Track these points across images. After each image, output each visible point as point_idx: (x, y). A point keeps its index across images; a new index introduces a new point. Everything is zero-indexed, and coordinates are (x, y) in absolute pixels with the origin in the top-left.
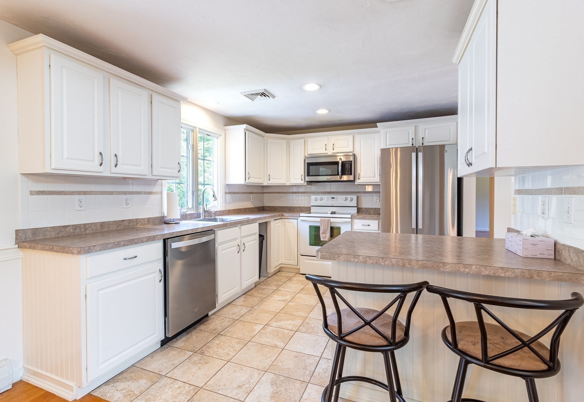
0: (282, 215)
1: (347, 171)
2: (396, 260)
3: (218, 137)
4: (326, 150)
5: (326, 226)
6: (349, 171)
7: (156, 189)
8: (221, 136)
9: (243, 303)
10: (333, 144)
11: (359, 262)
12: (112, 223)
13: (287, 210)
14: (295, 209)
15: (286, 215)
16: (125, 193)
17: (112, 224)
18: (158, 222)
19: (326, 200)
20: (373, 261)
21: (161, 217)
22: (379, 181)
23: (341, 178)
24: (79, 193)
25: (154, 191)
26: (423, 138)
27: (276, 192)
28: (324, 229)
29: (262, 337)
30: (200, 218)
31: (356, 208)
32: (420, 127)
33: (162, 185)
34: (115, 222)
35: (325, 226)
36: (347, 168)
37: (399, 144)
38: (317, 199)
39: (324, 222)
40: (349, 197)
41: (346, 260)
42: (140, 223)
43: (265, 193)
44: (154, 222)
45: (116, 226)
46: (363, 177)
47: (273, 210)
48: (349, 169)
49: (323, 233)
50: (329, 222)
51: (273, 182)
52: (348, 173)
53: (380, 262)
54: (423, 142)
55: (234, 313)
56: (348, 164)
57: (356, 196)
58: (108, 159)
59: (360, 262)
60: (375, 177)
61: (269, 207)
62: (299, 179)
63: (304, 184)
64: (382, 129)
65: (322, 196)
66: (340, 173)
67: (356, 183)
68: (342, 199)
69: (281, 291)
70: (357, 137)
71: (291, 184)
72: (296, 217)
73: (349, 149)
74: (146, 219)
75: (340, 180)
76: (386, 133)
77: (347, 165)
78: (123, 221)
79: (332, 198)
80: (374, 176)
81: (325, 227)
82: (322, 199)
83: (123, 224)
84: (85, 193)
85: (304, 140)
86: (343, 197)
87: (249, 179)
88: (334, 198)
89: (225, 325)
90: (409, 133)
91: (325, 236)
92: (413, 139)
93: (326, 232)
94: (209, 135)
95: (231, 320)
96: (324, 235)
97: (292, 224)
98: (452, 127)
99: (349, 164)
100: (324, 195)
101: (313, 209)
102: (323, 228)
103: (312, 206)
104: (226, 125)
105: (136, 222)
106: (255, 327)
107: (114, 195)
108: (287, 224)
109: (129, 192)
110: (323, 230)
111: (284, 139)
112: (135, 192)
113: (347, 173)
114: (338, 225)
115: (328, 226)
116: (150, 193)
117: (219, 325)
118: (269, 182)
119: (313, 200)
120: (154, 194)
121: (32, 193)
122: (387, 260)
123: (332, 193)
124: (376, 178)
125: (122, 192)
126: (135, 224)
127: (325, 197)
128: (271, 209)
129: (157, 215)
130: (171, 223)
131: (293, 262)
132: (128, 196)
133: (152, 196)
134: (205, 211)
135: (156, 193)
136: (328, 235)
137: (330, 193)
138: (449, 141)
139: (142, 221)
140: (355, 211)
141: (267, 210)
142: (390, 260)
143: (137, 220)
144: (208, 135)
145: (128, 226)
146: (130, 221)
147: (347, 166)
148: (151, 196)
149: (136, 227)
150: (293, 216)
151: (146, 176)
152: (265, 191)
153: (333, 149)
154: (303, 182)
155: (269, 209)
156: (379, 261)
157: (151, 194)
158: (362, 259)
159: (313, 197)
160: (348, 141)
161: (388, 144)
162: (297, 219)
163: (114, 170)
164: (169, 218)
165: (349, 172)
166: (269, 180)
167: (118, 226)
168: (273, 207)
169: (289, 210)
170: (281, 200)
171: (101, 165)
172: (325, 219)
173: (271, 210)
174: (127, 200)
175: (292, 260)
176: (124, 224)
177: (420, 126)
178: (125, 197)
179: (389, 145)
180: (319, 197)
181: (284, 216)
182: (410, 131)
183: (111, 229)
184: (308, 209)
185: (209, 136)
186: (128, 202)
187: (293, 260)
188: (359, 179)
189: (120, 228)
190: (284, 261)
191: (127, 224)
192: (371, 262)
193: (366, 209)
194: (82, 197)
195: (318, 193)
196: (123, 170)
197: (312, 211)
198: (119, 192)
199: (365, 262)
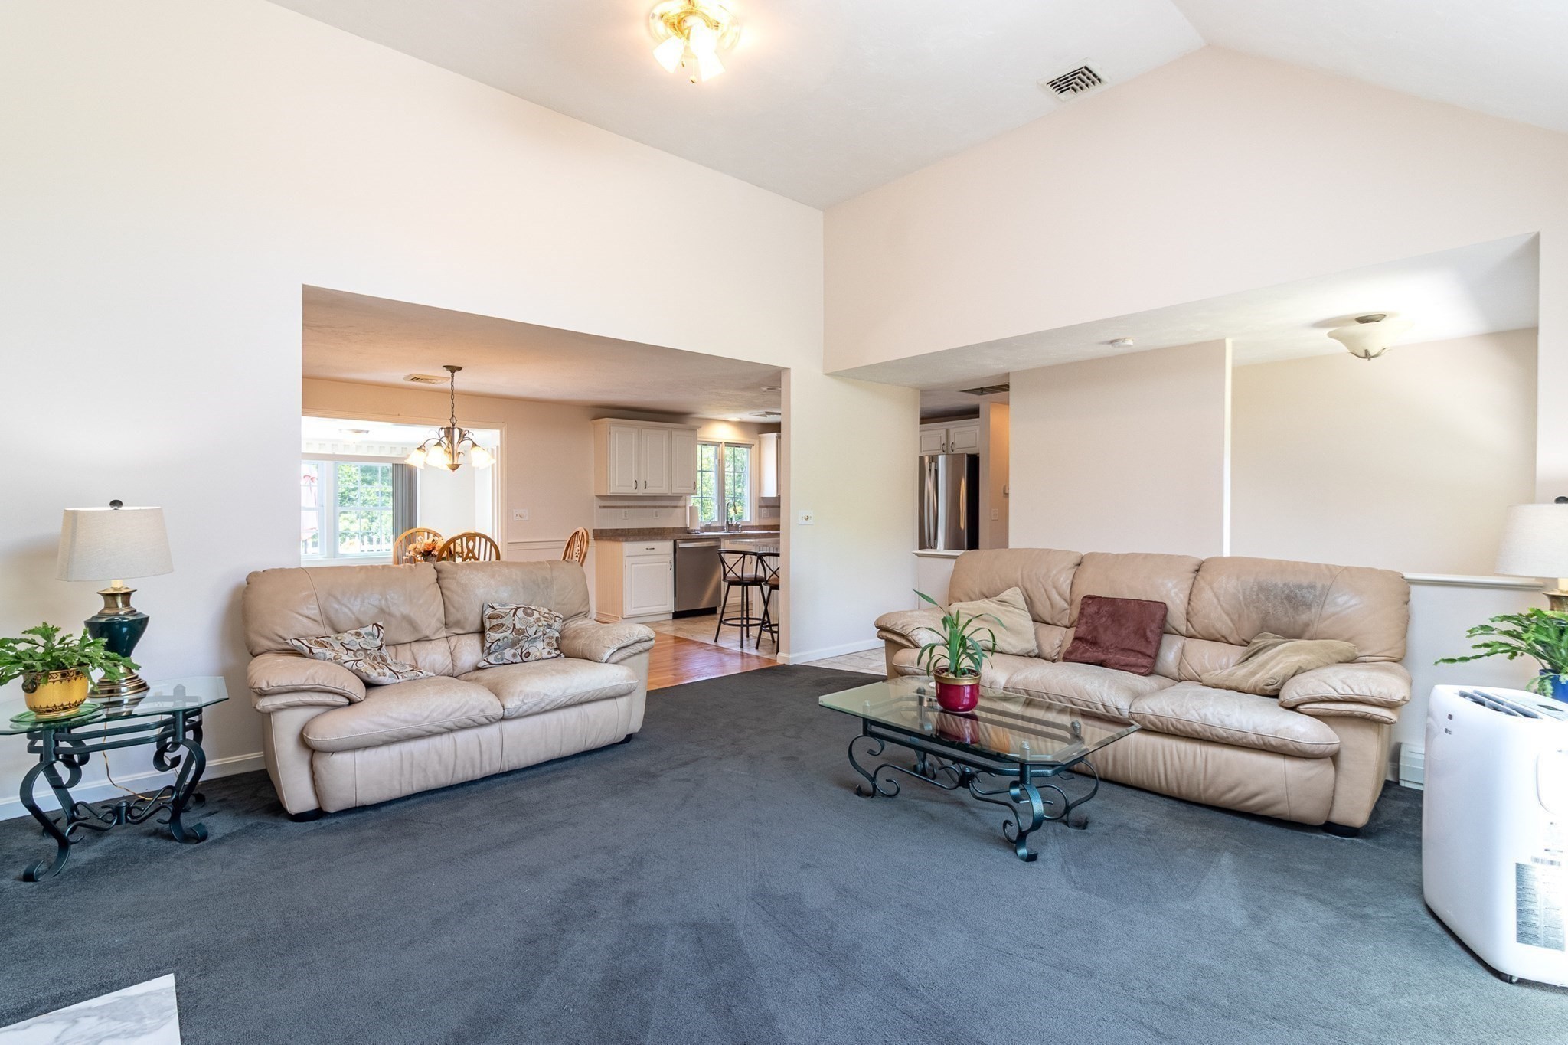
7: (681, 503)
8: (755, 445)
16: (655, 507)
18: (682, 531)
21: (681, 526)
24: (625, 507)
25: (679, 505)
26: (953, 443)
30: (719, 529)
33: (685, 500)
58: (641, 485)
78: (653, 529)
83: (654, 531)
84: (628, 507)
92: (944, 444)
104: (760, 433)
116: (675, 507)
120: (678, 508)
121: (601, 507)
129: (677, 525)
132: (658, 510)
133: (678, 510)
135: (680, 507)
143: (664, 528)
148: (676, 509)
149: (663, 533)
151: (671, 494)
163: (645, 491)
164: (691, 528)
171: (636, 488)
174: (656, 512)
178: (655, 510)
186: (657, 514)
194: (627, 510)
196: (652, 491)
198: (651, 506)
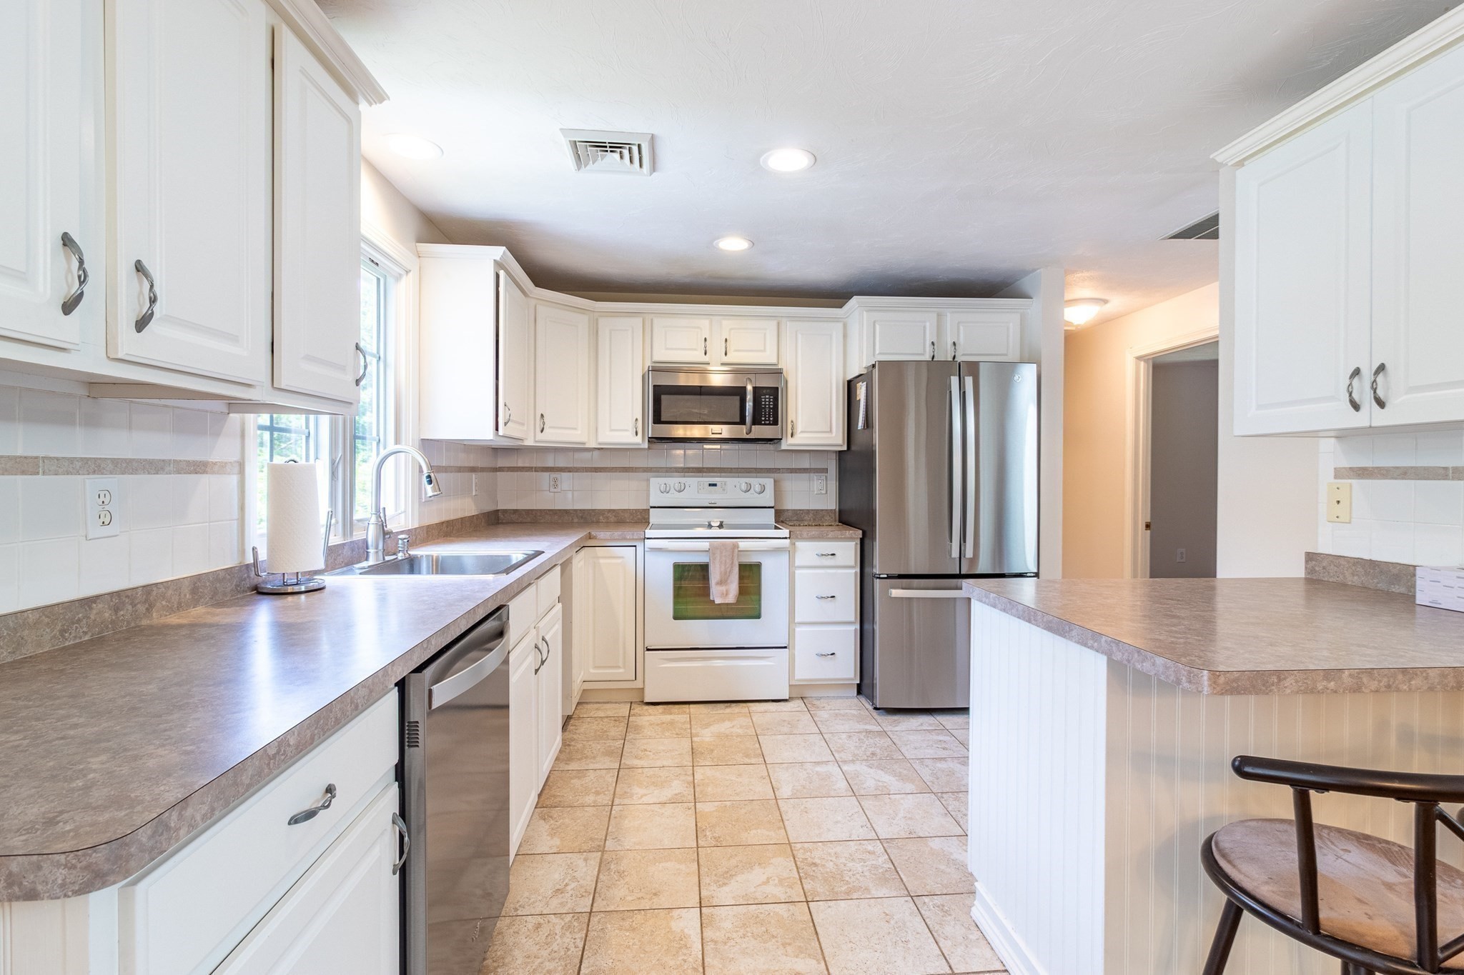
0: (590, 537)
1: (765, 415)
2: (1438, 672)
3: (400, 275)
4: (705, 354)
5: (729, 562)
6: (769, 415)
7: (222, 450)
8: (411, 274)
9: (557, 841)
10: (726, 340)
11: (1341, 691)
12: (32, 618)
13: (576, 520)
14: (601, 518)
15: (602, 534)
16: (95, 466)
17: (37, 623)
18: (228, 590)
19: (695, 490)
20: (1380, 681)
21: (241, 567)
22: (840, 442)
23: (749, 432)
25: (215, 457)
26: (954, 344)
27: (539, 468)
28: (723, 569)
29: (731, 956)
30: (367, 559)
31: (773, 510)
32: (949, 318)
33: (243, 436)
34: (47, 611)
35: (724, 562)
36: (765, 405)
37: (896, 354)
38: (668, 489)
39: (721, 553)
40: (756, 482)
41: (1302, 688)
42: (164, 603)
43: (501, 469)
44: (215, 593)
45: (56, 632)
46: (802, 432)
47: (529, 520)
48: (771, 408)
49: (720, 583)
50: (736, 550)
51: (554, 436)
52: (769, 420)
53: (1397, 682)
54: (955, 352)
55: (558, 887)
56: (767, 396)
57: (772, 480)
59: (1344, 692)
60: (831, 431)
61: (515, 511)
62: (626, 430)
63: (642, 447)
64: (865, 312)
65: (683, 480)
66: (748, 419)
67: (784, 446)
68: (738, 486)
69: (640, 770)
70: (789, 327)
71: (600, 444)
72: (630, 540)
73: (766, 357)
74: (186, 583)
75: (748, 437)
76: (874, 322)
77: (765, 398)
78: (88, 602)
79: (710, 485)
80: (829, 430)
81: (725, 566)
82: (683, 488)
83: (89, 618)
85: (641, 319)
86: (742, 482)
87: (506, 424)
88: (715, 485)
89: (568, 950)
90: (925, 327)
91: (724, 591)
92: (933, 343)
93: (728, 578)
94: (377, 264)
95: (570, 921)
96: (723, 588)
97: (619, 561)
98: (1011, 324)
99: (770, 396)
100: (684, 477)
101: (655, 516)
102: (720, 567)
103: (651, 507)
104: (420, 240)
105: (146, 601)
106: (676, 926)
107: (44, 473)
108: (602, 561)
109: (113, 460)
110: (721, 573)
111: (582, 310)
112: (139, 461)
113: (765, 420)
114: (754, 559)
115: (732, 563)
116: (199, 468)
117: (545, 953)
118: (540, 436)
119: (658, 490)
120: (213, 473)
122: (1416, 675)
123: (706, 472)
124: (834, 435)
125: (82, 459)
126: (142, 608)
127: (692, 482)
128: (520, 520)
129: (224, 560)
130: (290, 589)
131: (621, 670)
132: (112, 482)
133: (206, 482)
134: (385, 533)
135: (222, 468)
136: (733, 587)
137: (699, 471)
138: (1006, 355)
139: (170, 592)
140: (769, 516)
141: (507, 523)
142: (1424, 674)
143: (148, 589)
144: (373, 261)
145: (112, 622)
146: (119, 598)
147: (765, 401)
148: (204, 479)
149: (145, 622)
150: (625, 539)
151: (251, 390)
152: (501, 463)
153: (726, 354)
154: (638, 439)
155: (514, 517)
156: (1395, 681)
157: (205, 472)
158: (1350, 679)
159: (656, 482)
160: (765, 334)
161: (877, 352)
162: (635, 546)
163: (131, 343)
165: (769, 417)
166: (542, 431)
167: (63, 632)
168: (528, 512)
169: (582, 521)
170: (555, 490)
171: (69, 307)
172: (724, 545)
173: (521, 523)
174: (104, 498)
175: (619, 667)
176: (92, 617)
177: (948, 314)
178: (93, 484)
179: (880, 354)
180: (674, 481)
181: (595, 538)
182: (928, 324)
183: (28, 650)
184: (639, 516)
185: (375, 266)
186: (107, 508)
187: (621, 665)
188: (792, 436)
189: (75, 637)
190: (592, 671)
191: (107, 615)
192: (1374, 685)
193: (795, 511)
195: (667, 472)
197: (652, 520)
198: (69, 459)
199: (1357, 689)
